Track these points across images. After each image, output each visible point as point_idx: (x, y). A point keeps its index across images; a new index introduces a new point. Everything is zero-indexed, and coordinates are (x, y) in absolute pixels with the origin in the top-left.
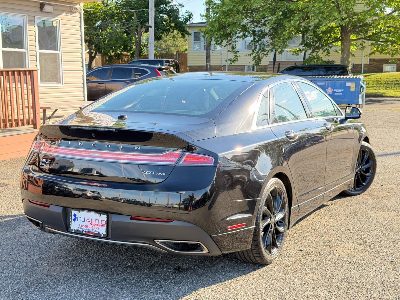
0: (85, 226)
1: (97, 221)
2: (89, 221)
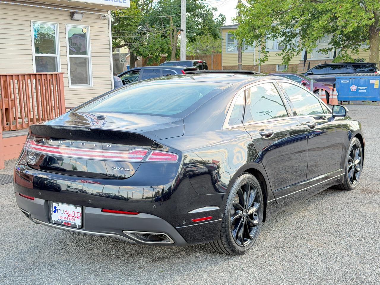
0: (63, 217)
1: (73, 213)
2: (67, 213)
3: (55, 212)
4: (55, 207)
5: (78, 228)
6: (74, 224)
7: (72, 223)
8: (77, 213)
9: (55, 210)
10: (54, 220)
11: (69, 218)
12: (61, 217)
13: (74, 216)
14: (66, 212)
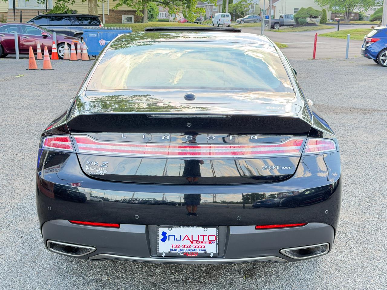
3: (164, 240)
4: (164, 234)
5: (213, 257)
6: (203, 252)
7: (199, 252)
8: (207, 237)
9: (163, 237)
10: (164, 252)
11: (192, 245)
12: (177, 246)
13: (202, 241)
14: (187, 238)
